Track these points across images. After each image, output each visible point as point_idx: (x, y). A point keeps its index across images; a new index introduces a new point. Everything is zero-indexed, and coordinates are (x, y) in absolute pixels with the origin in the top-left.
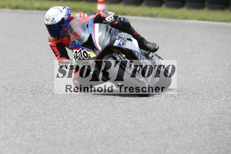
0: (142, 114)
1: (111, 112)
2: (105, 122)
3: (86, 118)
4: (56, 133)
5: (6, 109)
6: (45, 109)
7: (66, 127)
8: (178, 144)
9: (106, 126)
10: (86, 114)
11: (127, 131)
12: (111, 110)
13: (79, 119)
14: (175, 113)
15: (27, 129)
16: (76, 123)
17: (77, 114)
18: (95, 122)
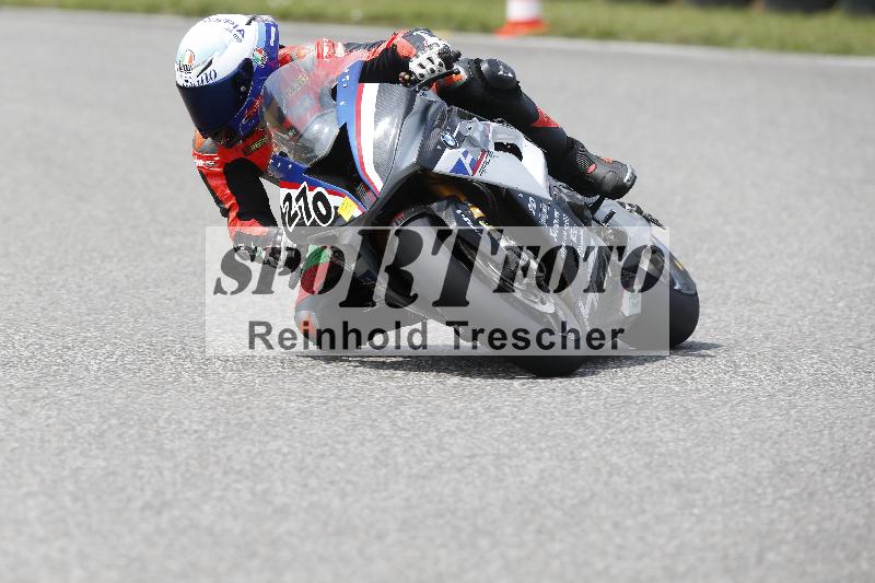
0: (674, 415)
1: (555, 407)
2: (533, 444)
3: (463, 430)
4: (349, 488)
5: (162, 393)
6: (309, 394)
7: (386, 465)
8: (812, 528)
9: (538, 459)
10: (463, 416)
11: (615, 479)
12: (559, 400)
13: (435, 434)
14: (799, 411)
15: (239, 472)
16: (424, 449)
17: (431, 414)
18: (496, 444)
